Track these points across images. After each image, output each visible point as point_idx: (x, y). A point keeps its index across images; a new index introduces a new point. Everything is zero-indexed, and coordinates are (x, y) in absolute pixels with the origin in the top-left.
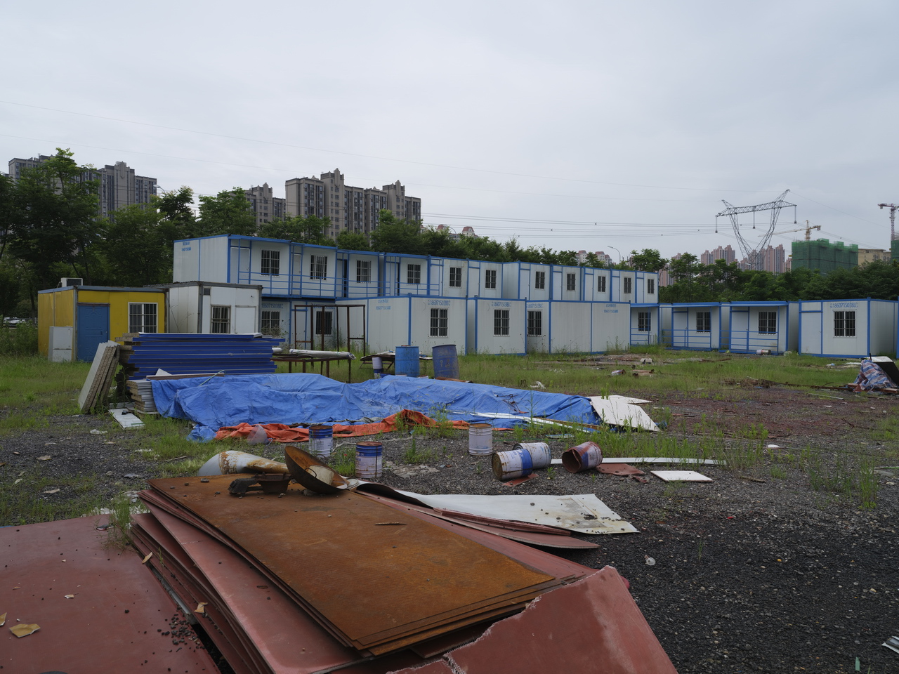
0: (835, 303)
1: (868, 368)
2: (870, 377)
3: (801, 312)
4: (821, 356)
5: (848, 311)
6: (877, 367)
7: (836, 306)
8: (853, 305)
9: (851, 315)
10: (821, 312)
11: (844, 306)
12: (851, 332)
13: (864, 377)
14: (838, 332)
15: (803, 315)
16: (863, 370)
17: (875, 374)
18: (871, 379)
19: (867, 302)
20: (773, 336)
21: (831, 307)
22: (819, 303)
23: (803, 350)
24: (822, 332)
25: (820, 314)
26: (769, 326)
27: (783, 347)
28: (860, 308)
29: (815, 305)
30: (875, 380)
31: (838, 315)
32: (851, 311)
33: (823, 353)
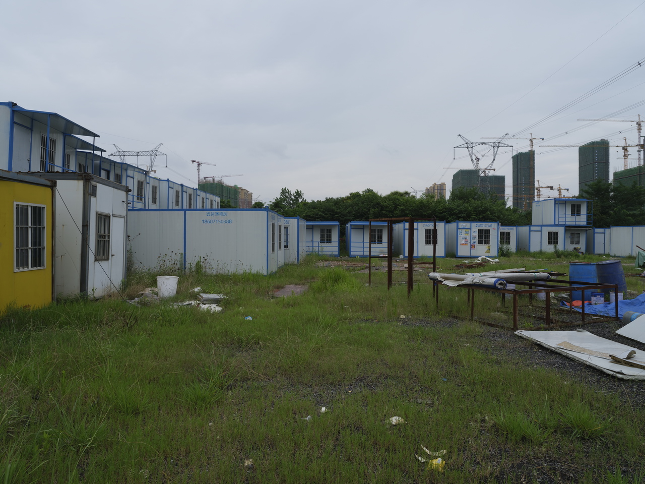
0: (425, 223)
7: (426, 226)
10: (418, 229)
11: (431, 226)
14: (427, 242)
20: (381, 245)
21: (423, 226)
24: (418, 242)
26: (378, 238)
28: (440, 227)
31: (427, 231)
33: (419, 255)
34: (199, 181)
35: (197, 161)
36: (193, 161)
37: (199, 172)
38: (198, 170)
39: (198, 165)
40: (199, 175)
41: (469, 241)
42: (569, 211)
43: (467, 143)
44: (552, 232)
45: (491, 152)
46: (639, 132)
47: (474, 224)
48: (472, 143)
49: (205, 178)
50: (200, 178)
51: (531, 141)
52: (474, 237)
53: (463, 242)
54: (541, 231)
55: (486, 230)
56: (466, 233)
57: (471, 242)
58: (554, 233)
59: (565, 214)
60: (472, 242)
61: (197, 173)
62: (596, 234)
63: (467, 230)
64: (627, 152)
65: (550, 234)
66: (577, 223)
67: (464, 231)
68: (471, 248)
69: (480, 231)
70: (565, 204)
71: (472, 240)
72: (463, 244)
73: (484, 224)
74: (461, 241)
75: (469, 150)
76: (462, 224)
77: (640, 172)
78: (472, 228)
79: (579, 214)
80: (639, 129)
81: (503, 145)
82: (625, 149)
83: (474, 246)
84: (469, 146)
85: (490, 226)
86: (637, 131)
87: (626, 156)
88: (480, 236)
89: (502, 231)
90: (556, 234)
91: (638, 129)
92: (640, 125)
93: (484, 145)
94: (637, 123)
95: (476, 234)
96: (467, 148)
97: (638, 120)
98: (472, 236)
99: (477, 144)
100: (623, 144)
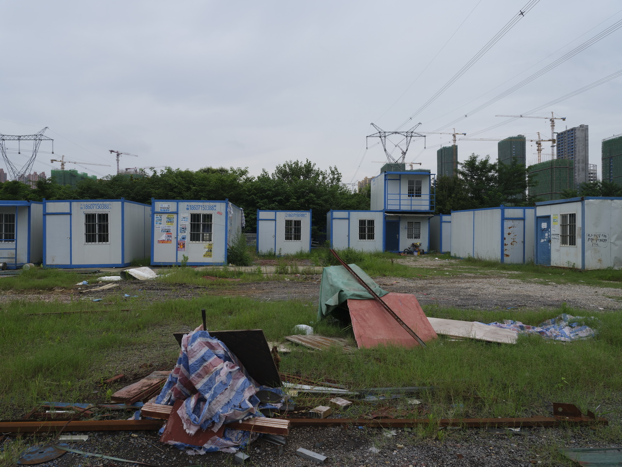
0: (85, 203)
1: (203, 359)
2: (208, 386)
3: (45, 214)
4: (70, 267)
5: (100, 213)
6: (221, 349)
7: (87, 207)
8: (106, 207)
9: (104, 218)
10: (70, 214)
11: (96, 207)
12: (104, 238)
13: (191, 389)
14: (90, 238)
15: (48, 217)
16: (187, 367)
17: (223, 376)
18: (214, 397)
19: (120, 203)
20: (11, 245)
21: (81, 208)
22: (68, 204)
23: (49, 262)
24: (71, 238)
25: (69, 216)
26: (6, 231)
27: (23, 257)
28: (113, 209)
29: (62, 206)
30: (223, 399)
31: (90, 218)
32: (104, 213)
33: (73, 264)
34: (118, 172)
35: (115, 150)
36: (112, 151)
37: (118, 163)
38: (118, 160)
39: (118, 155)
40: (118, 165)
41: (174, 235)
42: (405, 189)
43: (380, 132)
44: (365, 221)
45: (405, 141)
46: (553, 129)
47: (183, 205)
48: (385, 132)
49: (127, 169)
50: (120, 169)
51: (454, 136)
52: (184, 229)
53: (164, 237)
54: (349, 219)
55: (204, 216)
56: (170, 221)
57: (177, 238)
58: (369, 221)
59: (400, 194)
60: (180, 237)
61: (117, 164)
62: (443, 224)
63: (171, 216)
64: (541, 146)
65: (362, 222)
66: (415, 208)
67: (164, 217)
68: (177, 248)
69: (195, 218)
70: (400, 180)
71: (179, 233)
72: (163, 241)
73: (201, 204)
74: (159, 235)
75: (382, 140)
76: (160, 205)
77: (552, 166)
78: (179, 212)
79: (419, 194)
80: (553, 126)
81: (416, 135)
82: (539, 144)
83: (184, 245)
84: (382, 135)
85: (212, 208)
86: (551, 128)
87: (539, 150)
88: (195, 227)
89: (289, 218)
90: (371, 222)
91: (551, 126)
92: (553, 121)
93: (397, 135)
94: (551, 120)
95: (187, 224)
96: (380, 137)
97: (551, 117)
98: (179, 227)
99: (390, 134)
100: (537, 139)
